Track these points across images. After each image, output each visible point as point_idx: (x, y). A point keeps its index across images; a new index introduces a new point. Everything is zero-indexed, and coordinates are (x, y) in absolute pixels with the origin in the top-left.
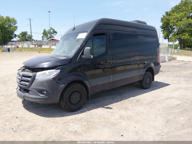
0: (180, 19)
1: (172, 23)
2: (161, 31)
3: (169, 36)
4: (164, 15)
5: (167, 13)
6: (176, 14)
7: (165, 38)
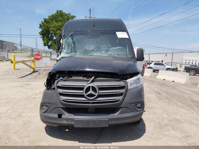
0: (58, 28)
1: (52, 30)
2: (41, 37)
3: (48, 43)
4: (43, 21)
5: (45, 20)
6: (54, 22)
7: (45, 45)
